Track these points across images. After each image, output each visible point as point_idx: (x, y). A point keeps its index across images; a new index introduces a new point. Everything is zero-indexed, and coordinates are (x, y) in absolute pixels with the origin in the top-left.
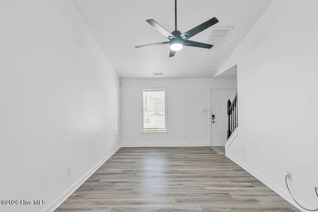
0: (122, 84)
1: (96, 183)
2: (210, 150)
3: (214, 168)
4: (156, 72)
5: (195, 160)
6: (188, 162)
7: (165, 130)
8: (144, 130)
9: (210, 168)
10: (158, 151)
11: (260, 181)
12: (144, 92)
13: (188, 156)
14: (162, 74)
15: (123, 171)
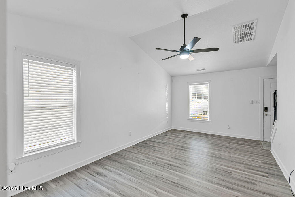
0: (173, 81)
1: (145, 144)
2: (256, 144)
3: (241, 156)
4: (198, 69)
5: (227, 148)
6: (219, 147)
7: (208, 118)
8: (190, 117)
9: (237, 155)
10: (199, 135)
11: (284, 177)
12: (190, 86)
13: (223, 144)
14: (204, 70)
15: (163, 142)
